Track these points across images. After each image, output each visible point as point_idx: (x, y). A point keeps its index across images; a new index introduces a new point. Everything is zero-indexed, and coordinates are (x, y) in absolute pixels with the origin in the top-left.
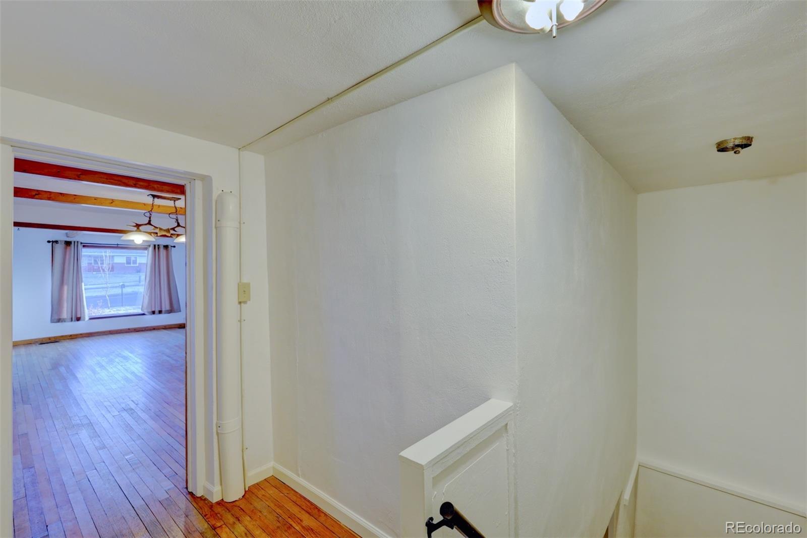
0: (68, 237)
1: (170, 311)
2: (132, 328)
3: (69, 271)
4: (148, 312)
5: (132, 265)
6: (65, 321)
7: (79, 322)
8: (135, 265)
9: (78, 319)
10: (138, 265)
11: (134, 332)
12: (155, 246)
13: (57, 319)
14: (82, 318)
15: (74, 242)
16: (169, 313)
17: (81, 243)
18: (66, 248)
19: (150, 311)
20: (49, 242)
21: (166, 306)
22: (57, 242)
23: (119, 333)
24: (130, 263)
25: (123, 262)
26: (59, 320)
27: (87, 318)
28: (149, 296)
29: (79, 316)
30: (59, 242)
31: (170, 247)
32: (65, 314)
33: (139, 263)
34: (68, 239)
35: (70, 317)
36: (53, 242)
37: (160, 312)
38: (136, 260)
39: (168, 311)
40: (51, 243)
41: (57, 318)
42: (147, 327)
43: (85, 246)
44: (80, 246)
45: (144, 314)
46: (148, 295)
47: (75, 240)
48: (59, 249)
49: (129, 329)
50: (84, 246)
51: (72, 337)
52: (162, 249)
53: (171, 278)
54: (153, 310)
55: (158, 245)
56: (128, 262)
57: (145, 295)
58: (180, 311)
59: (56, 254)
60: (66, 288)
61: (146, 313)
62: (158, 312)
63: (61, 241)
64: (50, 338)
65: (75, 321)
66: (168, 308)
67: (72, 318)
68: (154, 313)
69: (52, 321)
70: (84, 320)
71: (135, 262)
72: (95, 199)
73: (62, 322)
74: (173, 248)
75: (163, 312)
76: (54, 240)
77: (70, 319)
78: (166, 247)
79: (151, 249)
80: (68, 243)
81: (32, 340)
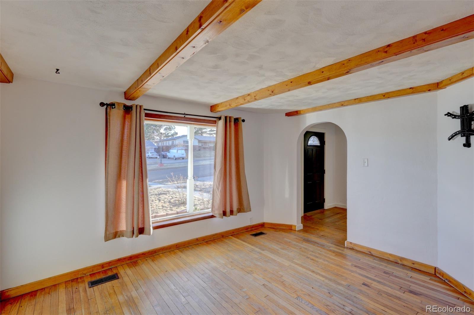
0: (127, 99)
1: (241, 210)
3: (128, 156)
4: (219, 213)
6: (123, 237)
7: (142, 236)
9: (141, 231)
12: (226, 117)
14: (146, 230)
15: (137, 106)
16: (239, 213)
17: (145, 110)
19: (221, 211)
20: (102, 104)
21: (236, 205)
22: (112, 105)
26: (116, 235)
27: (152, 228)
28: (221, 191)
29: (142, 226)
30: (116, 106)
31: (240, 121)
32: (124, 226)
34: (128, 103)
35: (130, 229)
36: (107, 105)
37: (231, 212)
40: (105, 106)
41: (113, 231)
43: (152, 115)
44: (143, 115)
45: (212, 217)
46: (220, 188)
48: (116, 115)
50: (149, 116)
52: (232, 123)
54: (224, 210)
55: (230, 118)
58: (250, 211)
59: (111, 122)
60: (124, 183)
61: (216, 215)
62: (229, 213)
63: (118, 103)
65: (137, 235)
66: (238, 206)
67: (133, 231)
68: (224, 214)
69: (107, 238)
70: (150, 234)
73: (119, 237)
75: (234, 212)
76: (108, 103)
77: (130, 233)
78: (236, 120)
79: (221, 123)
80: (128, 109)
81: (78, 272)
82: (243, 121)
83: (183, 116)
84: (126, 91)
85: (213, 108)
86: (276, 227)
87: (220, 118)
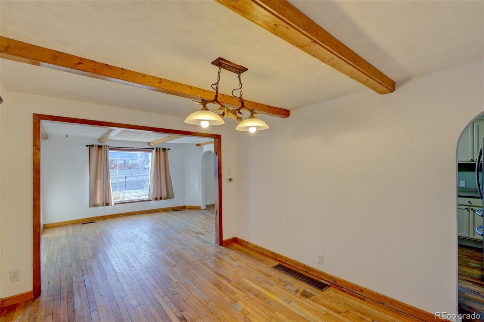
0: (100, 142)
1: (167, 198)
2: (142, 211)
3: (101, 169)
4: (153, 199)
5: (126, 165)
6: (98, 206)
7: (108, 207)
8: (128, 165)
9: (107, 204)
10: (129, 165)
11: (143, 213)
12: (157, 148)
13: (93, 204)
15: (104, 146)
16: (166, 199)
17: (109, 147)
18: (98, 151)
19: (154, 198)
20: (87, 146)
21: (164, 195)
22: (92, 146)
23: (134, 214)
24: (125, 164)
25: (122, 163)
26: (95, 205)
27: (113, 204)
28: (153, 187)
29: (107, 202)
30: (94, 146)
31: (167, 149)
32: (99, 201)
33: (130, 164)
34: (100, 144)
35: (102, 202)
36: (90, 146)
37: (161, 198)
38: (129, 162)
39: (166, 197)
40: (89, 147)
42: (152, 210)
43: (112, 149)
44: (108, 149)
45: (150, 200)
46: (153, 185)
47: (104, 145)
48: (94, 150)
49: (140, 211)
50: (110, 149)
51: (104, 218)
52: (161, 151)
53: (167, 173)
54: (156, 197)
55: (159, 148)
56: (125, 163)
57: (151, 186)
58: (174, 198)
59: (92, 153)
60: (99, 181)
61: (151, 200)
62: (159, 198)
63: (95, 145)
64: (88, 219)
65: (105, 206)
66: (166, 196)
67: (103, 204)
68: (156, 199)
69: (90, 206)
70: (111, 205)
71: (128, 163)
72: (143, 76)
73: (97, 206)
74: (168, 150)
75: (163, 198)
76: (90, 145)
77: (102, 205)
78: (164, 149)
79: (154, 151)
80: (100, 147)
81: (77, 220)
82: (169, 149)
83: (131, 149)
84: (100, 139)
85: (149, 143)
86: (191, 208)
87: (153, 149)
